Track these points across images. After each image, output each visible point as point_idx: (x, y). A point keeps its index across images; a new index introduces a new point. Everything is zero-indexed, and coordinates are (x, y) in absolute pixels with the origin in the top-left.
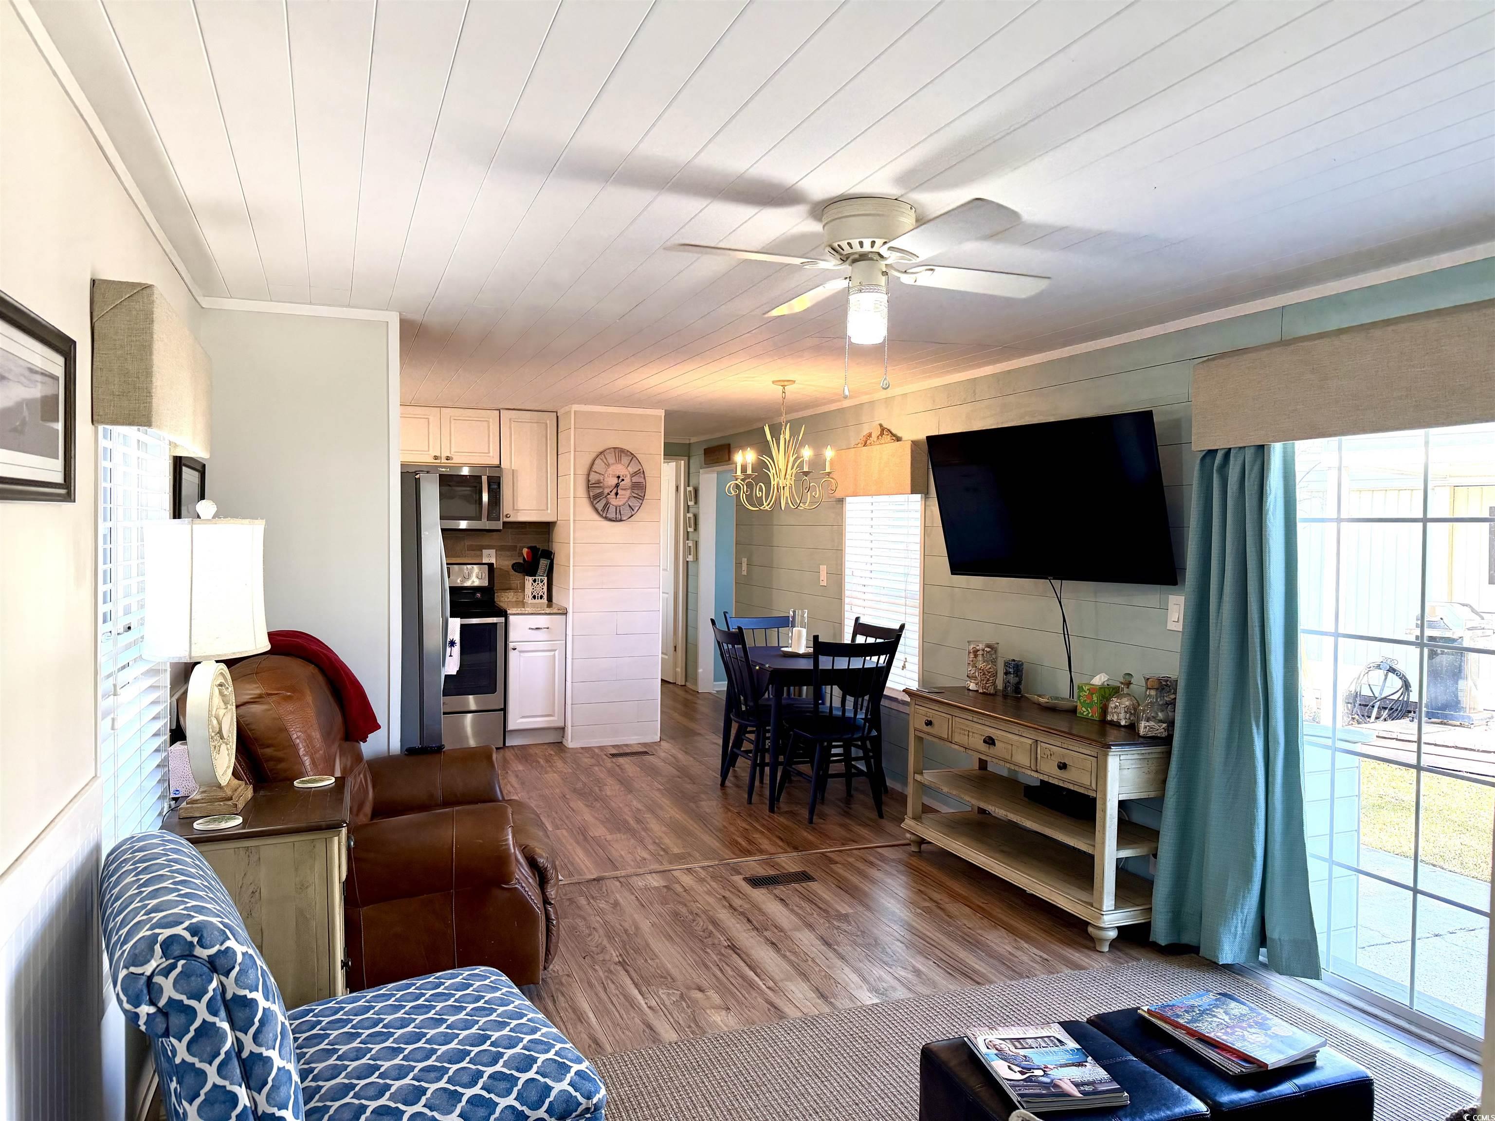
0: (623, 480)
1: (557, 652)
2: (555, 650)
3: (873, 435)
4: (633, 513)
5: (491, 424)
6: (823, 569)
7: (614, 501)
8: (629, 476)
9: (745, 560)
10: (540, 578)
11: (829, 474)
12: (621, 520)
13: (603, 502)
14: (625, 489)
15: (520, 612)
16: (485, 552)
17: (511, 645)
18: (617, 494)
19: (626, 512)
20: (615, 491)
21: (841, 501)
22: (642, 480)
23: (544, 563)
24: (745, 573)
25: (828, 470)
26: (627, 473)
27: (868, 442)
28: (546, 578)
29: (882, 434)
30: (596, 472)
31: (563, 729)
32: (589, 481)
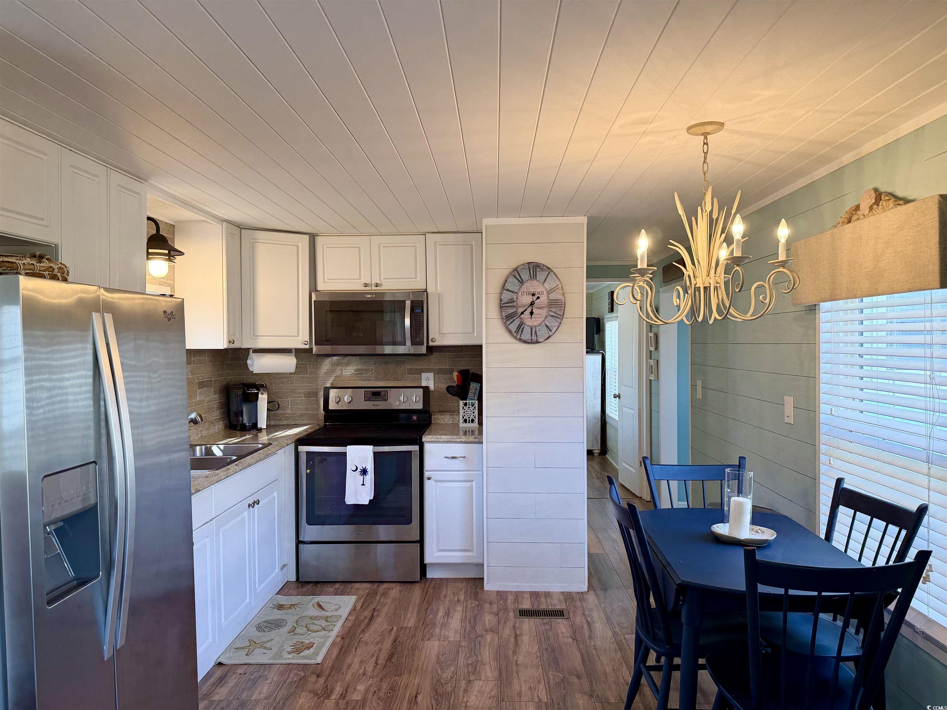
0: (538, 298)
1: (474, 483)
2: (472, 481)
3: (862, 207)
4: (551, 333)
5: (418, 250)
6: (789, 401)
7: (529, 322)
8: (545, 294)
9: (699, 383)
10: (470, 401)
11: (783, 264)
12: (537, 342)
13: (517, 322)
14: (541, 308)
15: (435, 440)
16: (424, 375)
17: (427, 474)
18: (532, 313)
19: (543, 333)
20: (529, 310)
21: (813, 309)
22: (560, 297)
23: (473, 386)
24: (700, 396)
25: (782, 257)
26: (544, 290)
27: (854, 218)
28: (477, 402)
29: (877, 201)
30: (508, 290)
31: (481, 566)
32: (501, 300)
